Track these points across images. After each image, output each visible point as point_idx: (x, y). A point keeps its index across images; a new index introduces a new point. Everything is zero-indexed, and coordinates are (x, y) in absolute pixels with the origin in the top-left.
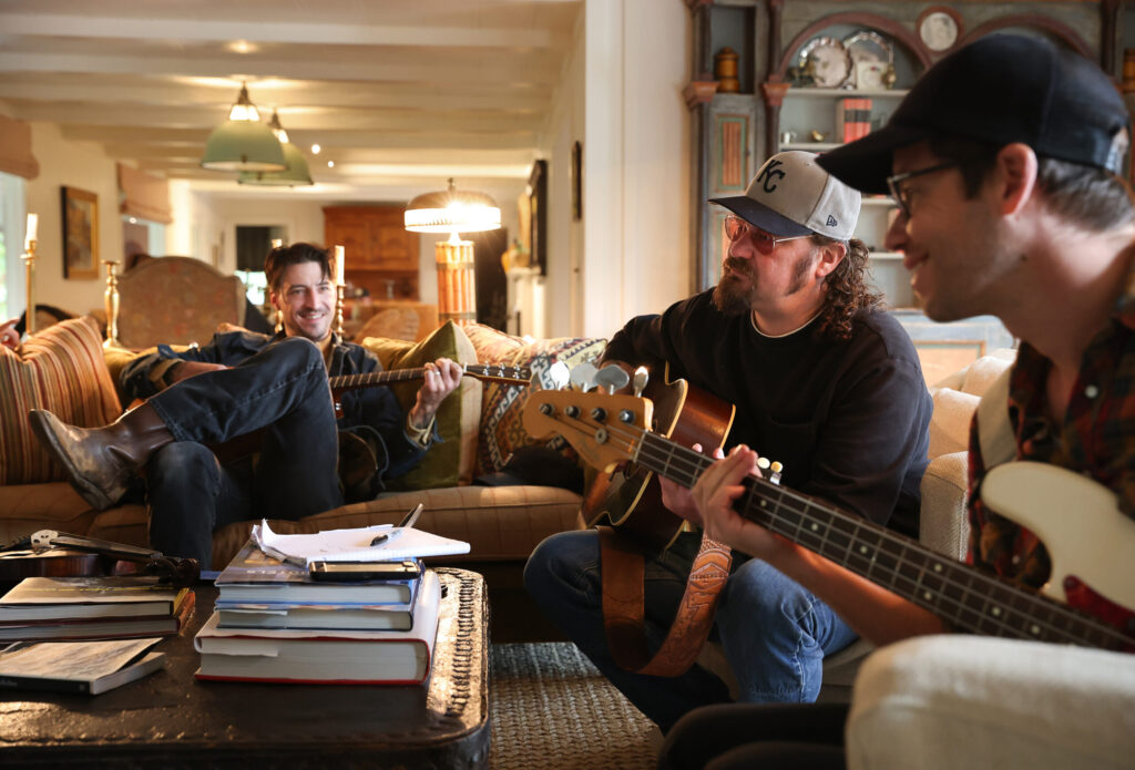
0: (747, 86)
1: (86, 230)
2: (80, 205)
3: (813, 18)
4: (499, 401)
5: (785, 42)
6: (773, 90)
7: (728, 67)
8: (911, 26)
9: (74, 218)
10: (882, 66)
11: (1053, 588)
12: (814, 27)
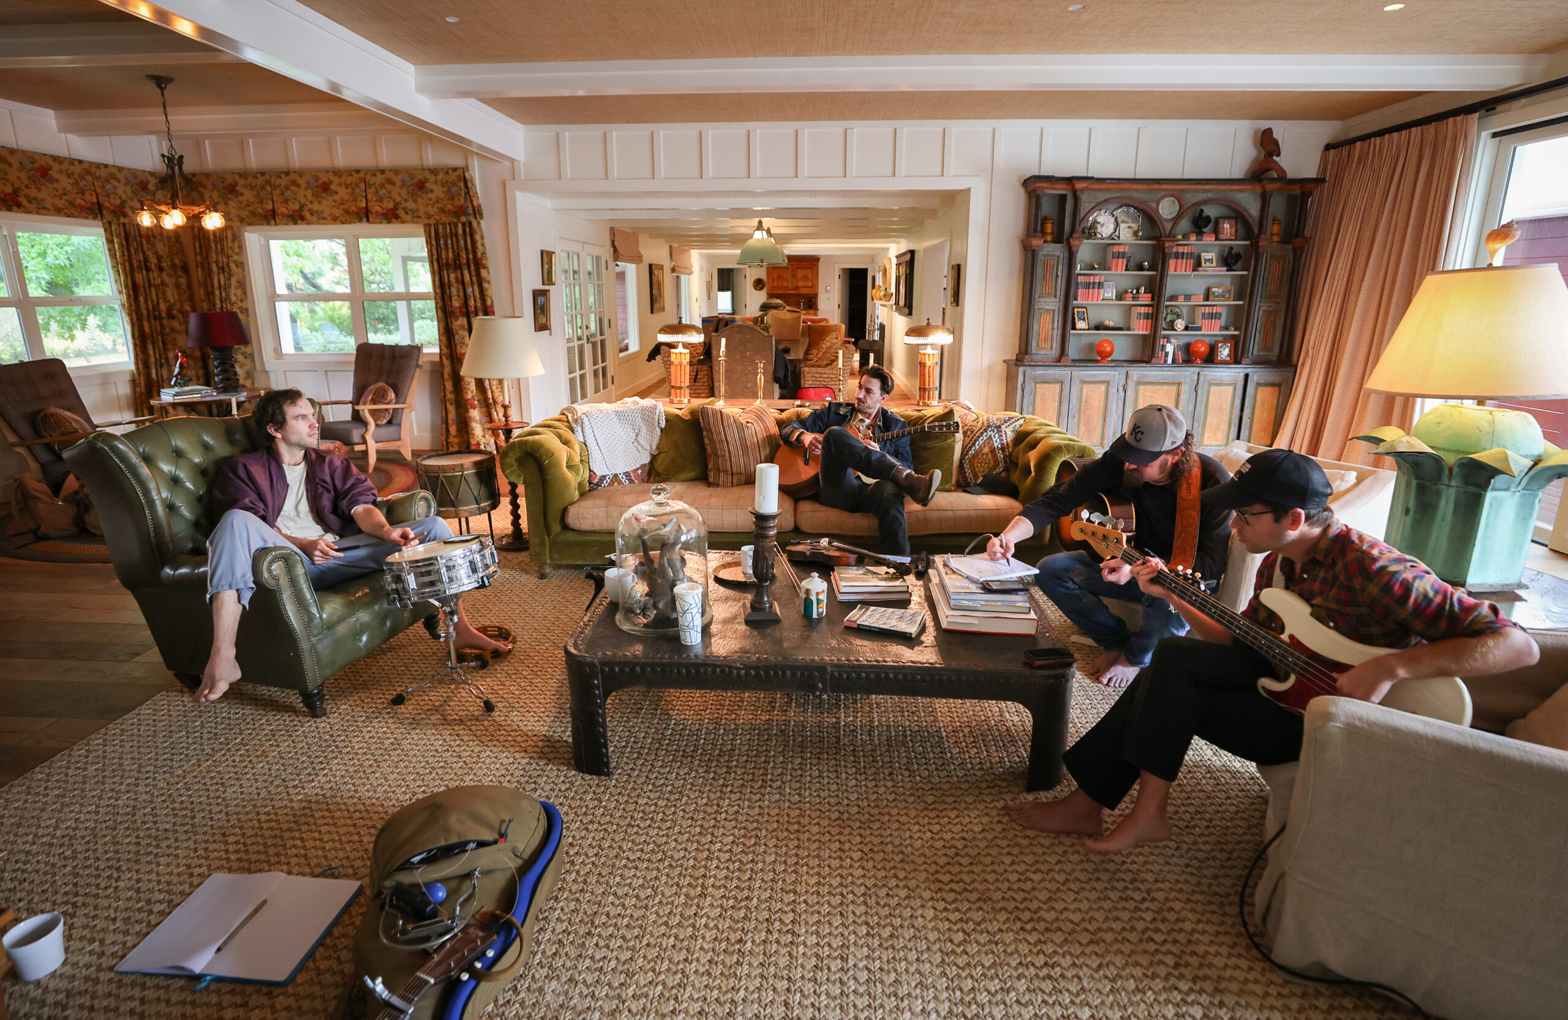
0: (1058, 240)
1: (659, 284)
2: (656, 272)
3: (1099, 201)
4: (970, 448)
5: (1082, 214)
6: (1074, 242)
7: (1049, 228)
8: (1154, 205)
9: (655, 281)
10: (1135, 226)
11: (1285, 637)
12: (1099, 206)
